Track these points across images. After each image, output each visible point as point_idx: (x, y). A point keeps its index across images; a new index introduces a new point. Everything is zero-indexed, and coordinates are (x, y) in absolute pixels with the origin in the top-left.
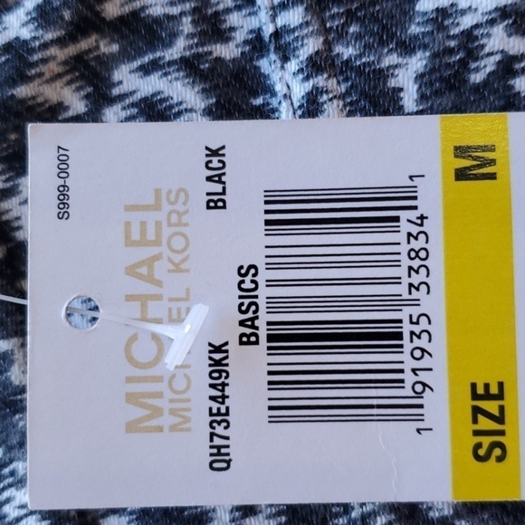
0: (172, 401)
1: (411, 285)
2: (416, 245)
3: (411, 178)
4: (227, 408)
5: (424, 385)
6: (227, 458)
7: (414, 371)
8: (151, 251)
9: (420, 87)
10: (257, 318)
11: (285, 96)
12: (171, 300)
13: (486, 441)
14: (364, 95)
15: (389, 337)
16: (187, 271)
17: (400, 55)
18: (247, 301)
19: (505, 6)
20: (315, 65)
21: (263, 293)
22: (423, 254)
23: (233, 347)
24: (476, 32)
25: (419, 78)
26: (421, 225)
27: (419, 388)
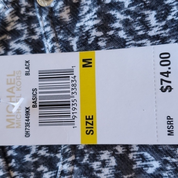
0: (17, 121)
1: (72, 93)
2: (73, 83)
3: (72, 67)
4: (29, 123)
5: (75, 116)
6: (29, 134)
7: (73, 113)
8: (12, 86)
9: (77, 45)
10: (36, 101)
11: (47, 48)
12: (17, 97)
13: (89, 130)
14: (64, 47)
15: (67, 105)
16: (21, 90)
17: (72, 37)
18: (34, 97)
19: (96, 24)
20: (53, 40)
21: (38, 95)
22: (75, 85)
23: (31, 108)
24: (89, 31)
25: (77, 43)
26: (75, 78)
27: (74, 117)
